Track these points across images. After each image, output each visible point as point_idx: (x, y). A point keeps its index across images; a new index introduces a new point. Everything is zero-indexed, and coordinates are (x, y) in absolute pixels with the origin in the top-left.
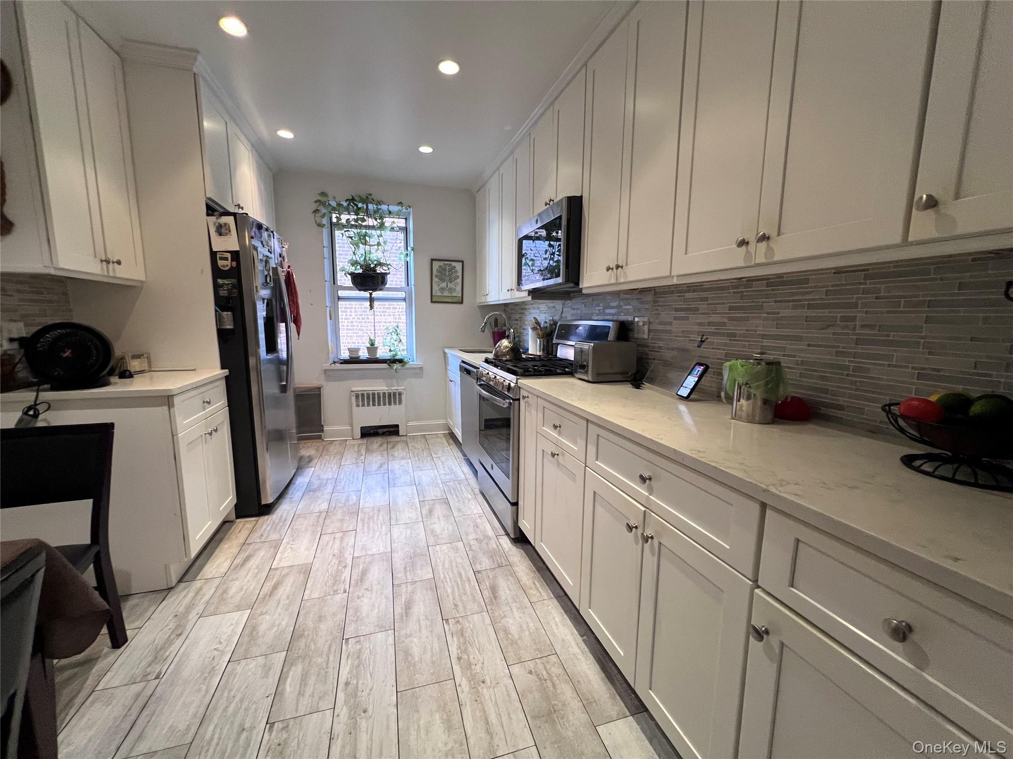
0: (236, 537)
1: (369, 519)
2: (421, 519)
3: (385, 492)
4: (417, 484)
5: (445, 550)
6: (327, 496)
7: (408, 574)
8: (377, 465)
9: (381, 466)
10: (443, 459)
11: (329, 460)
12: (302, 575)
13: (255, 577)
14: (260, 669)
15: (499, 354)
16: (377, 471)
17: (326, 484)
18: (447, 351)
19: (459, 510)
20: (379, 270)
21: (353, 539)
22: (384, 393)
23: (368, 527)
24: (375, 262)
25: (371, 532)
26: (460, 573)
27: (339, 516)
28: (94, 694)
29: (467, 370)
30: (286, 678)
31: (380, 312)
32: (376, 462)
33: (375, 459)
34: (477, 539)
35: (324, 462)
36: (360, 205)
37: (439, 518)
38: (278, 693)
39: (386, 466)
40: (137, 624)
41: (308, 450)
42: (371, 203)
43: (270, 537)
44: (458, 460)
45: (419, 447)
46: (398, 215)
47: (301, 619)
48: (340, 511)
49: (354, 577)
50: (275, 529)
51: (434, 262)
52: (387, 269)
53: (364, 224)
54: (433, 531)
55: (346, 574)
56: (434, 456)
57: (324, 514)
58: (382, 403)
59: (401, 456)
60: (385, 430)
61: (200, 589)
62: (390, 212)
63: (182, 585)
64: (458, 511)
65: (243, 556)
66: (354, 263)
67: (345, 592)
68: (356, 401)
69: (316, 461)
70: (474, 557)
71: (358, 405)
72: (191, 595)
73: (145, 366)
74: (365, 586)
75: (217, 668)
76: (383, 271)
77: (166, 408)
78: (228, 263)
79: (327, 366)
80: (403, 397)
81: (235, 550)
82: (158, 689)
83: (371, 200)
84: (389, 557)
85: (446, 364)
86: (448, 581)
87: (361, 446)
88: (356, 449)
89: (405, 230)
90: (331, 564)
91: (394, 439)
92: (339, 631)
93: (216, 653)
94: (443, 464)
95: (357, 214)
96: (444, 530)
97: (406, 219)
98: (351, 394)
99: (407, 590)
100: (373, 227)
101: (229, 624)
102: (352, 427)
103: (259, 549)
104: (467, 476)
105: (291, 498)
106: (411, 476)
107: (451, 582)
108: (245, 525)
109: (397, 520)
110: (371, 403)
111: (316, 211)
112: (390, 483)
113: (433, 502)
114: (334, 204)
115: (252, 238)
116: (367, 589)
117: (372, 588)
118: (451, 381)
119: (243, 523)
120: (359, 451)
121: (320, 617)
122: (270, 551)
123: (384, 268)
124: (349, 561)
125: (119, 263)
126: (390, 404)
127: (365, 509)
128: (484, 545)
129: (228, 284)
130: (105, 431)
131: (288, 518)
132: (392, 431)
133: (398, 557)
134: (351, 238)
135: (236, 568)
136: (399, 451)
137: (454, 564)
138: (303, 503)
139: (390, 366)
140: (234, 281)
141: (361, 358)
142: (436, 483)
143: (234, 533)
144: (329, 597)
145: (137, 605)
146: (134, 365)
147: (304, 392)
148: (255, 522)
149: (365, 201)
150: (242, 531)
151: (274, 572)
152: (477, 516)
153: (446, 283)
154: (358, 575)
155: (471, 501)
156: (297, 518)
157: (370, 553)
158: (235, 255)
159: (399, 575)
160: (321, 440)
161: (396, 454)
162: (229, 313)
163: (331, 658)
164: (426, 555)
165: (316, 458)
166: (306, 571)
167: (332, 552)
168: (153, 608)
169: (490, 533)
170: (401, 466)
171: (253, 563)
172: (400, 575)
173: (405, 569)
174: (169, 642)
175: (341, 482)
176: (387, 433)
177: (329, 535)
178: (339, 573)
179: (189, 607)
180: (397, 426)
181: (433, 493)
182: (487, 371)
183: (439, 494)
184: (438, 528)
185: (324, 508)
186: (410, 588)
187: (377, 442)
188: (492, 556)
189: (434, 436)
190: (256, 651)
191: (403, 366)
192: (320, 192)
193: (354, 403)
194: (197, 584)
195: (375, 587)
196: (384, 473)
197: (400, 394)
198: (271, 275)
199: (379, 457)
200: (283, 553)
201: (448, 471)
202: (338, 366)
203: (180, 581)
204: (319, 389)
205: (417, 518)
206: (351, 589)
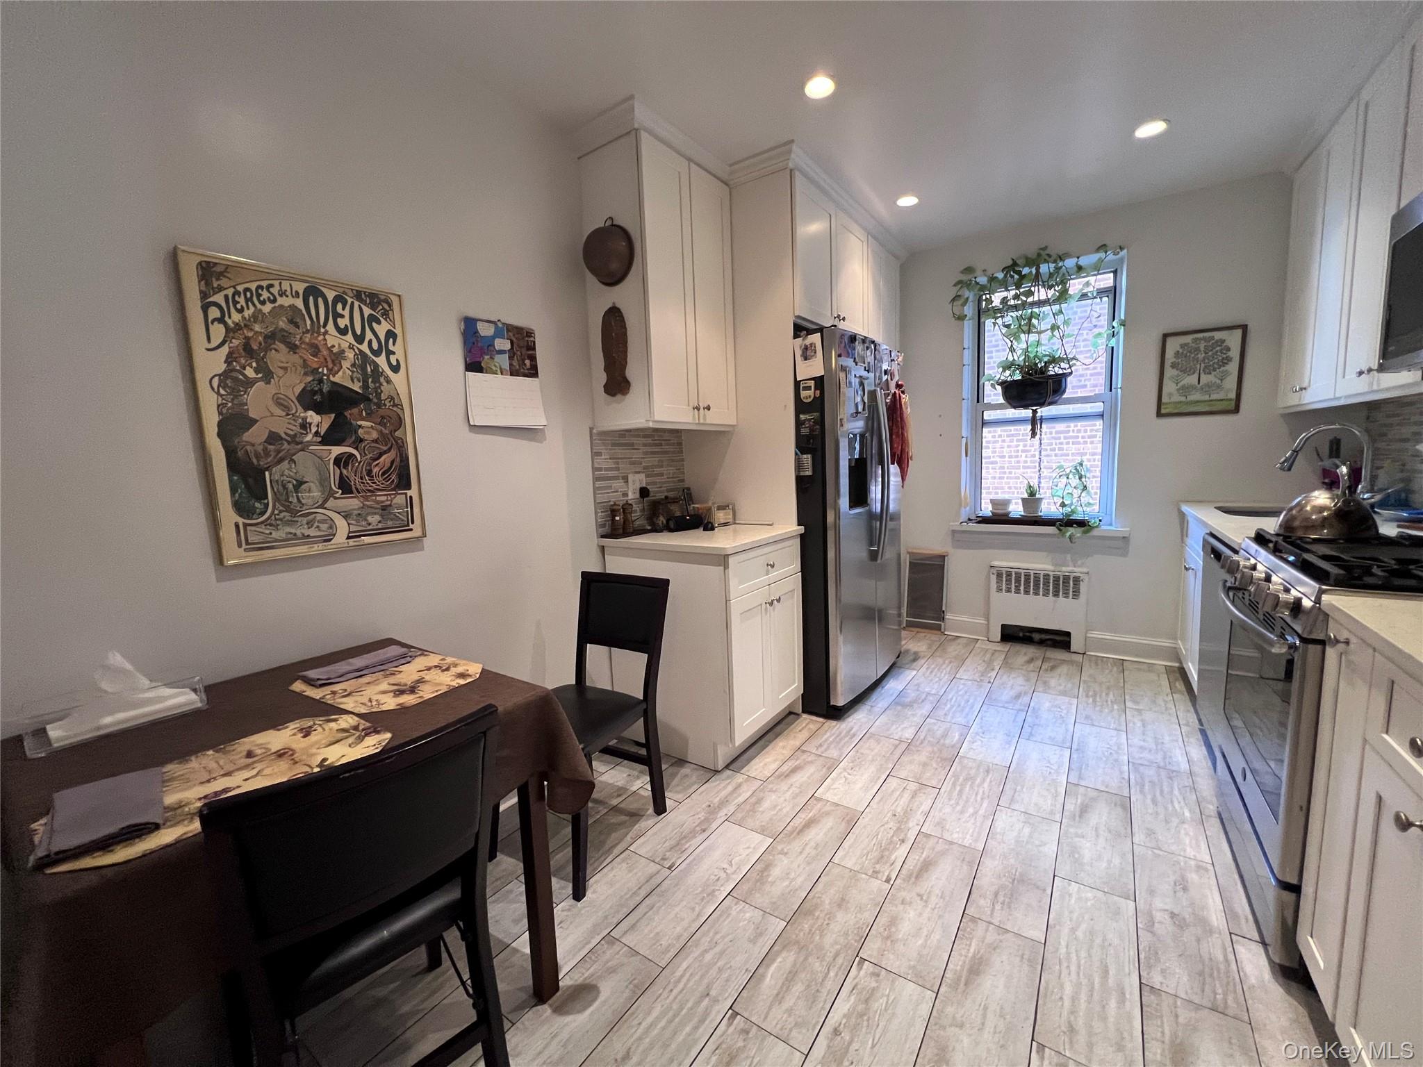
0: (795, 737)
1: (966, 780)
2: (1058, 817)
3: (1009, 743)
4: (1074, 748)
5: (1087, 900)
6: (918, 720)
7: (998, 907)
8: (1011, 693)
9: (1018, 696)
10: (1148, 716)
11: (942, 665)
12: (843, 824)
13: (794, 798)
14: (753, 926)
15: (1297, 523)
16: (1007, 702)
17: (923, 701)
18: (1185, 508)
19: (1150, 833)
20: (1053, 370)
21: (930, 802)
22: (1047, 577)
23: (961, 792)
24: (1046, 359)
25: (962, 803)
26: (1106, 966)
27: (923, 757)
28: (627, 852)
29: (1217, 551)
30: (774, 960)
31: (1083, 437)
32: (1012, 687)
33: (1012, 682)
34: (1173, 915)
35: (933, 666)
36: (1025, 271)
37: (1097, 829)
38: (755, 977)
39: (1026, 699)
40: (679, 797)
41: (914, 643)
42: (1046, 261)
43: (828, 752)
44: (1184, 729)
45: (1104, 680)
46: (1097, 269)
47: (820, 886)
48: (930, 749)
49: (910, 864)
50: (838, 743)
51: (1170, 341)
52: (1067, 366)
53: (1030, 300)
54: (1074, 850)
55: (902, 851)
56: (1129, 704)
57: (904, 746)
58: (1041, 592)
59: (1062, 688)
60: (1044, 636)
61: (740, 785)
62: (1080, 268)
63: (728, 772)
64: (1148, 835)
65: (791, 764)
66: (1008, 366)
67: (888, 881)
68: (997, 582)
69: (921, 661)
70: (1154, 953)
71: (1000, 590)
72: (730, 788)
73: (730, 518)
74: (918, 890)
75: (717, 893)
76: (1061, 372)
77: (722, 568)
78: (811, 393)
79: (956, 525)
80: (1083, 587)
81: (787, 753)
82: (666, 882)
83: (1047, 258)
84: (975, 860)
85: (1182, 536)
86: (1073, 968)
87: (997, 654)
88: (988, 656)
89: (1113, 292)
90: (886, 826)
91: (1059, 655)
92: (858, 938)
93: (723, 875)
94: (1144, 726)
95: (1018, 287)
96: (1099, 858)
97: (1115, 272)
98: (989, 571)
99: (984, 938)
100: (1046, 302)
101: (747, 845)
102: (988, 621)
103: (811, 762)
104: (1196, 769)
105: (872, 706)
106: (1067, 730)
107: (1078, 974)
108: (808, 723)
109: (1012, 800)
110: (1022, 588)
111: (957, 297)
112: (1024, 731)
113: (1095, 794)
114: (983, 280)
115: (840, 356)
116: (920, 896)
117: (928, 897)
118: (1187, 569)
119: (807, 722)
120: (989, 666)
121: (843, 900)
122: (821, 770)
123: (1063, 365)
124: (912, 836)
125: (708, 408)
126: (1056, 595)
127: (966, 761)
128: (1188, 936)
129: (810, 420)
130: (659, 588)
131: (859, 733)
132: (1059, 640)
133: (990, 867)
134: (1008, 326)
135: (779, 777)
136: (1057, 680)
137: (1098, 941)
138: (883, 719)
139: (1060, 530)
140: (816, 414)
141: (1011, 515)
142: (1116, 760)
143: (794, 731)
144: (864, 876)
145: (686, 776)
146: (720, 516)
147: (922, 559)
148: (819, 725)
149: (1034, 262)
150: (803, 731)
151: (815, 802)
152: (1193, 863)
153: (1196, 375)
154: (916, 864)
155: (1186, 826)
156: (869, 738)
157: (947, 836)
158: (819, 381)
159: (982, 902)
160: (939, 632)
161: (1053, 682)
162: (809, 456)
163: (832, 974)
164: (1044, 890)
165: (924, 657)
166: (851, 821)
167: (893, 808)
168: (696, 787)
169: (1216, 917)
170: (1056, 706)
171: (800, 778)
172: (982, 904)
173: (996, 894)
174: (693, 834)
175: (945, 704)
176: (1049, 642)
177: (899, 781)
178: (889, 847)
179: (723, 802)
180: (1068, 634)
181: (1099, 776)
182: (1253, 561)
183: (1114, 784)
184: (1087, 849)
185: (907, 735)
186: (992, 936)
187: (1025, 654)
188: (1201, 974)
189: (1145, 667)
190: (759, 899)
191: (1085, 532)
192: (962, 268)
193: (994, 585)
194: (740, 778)
195: (934, 899)
196: (1020, 710)
197: (1077, 581)
198: (866, 401)
199: (1021, 680)
200: (834, 780)
201: (1151, 743)
202: (973, 526)
203: (727, 767)
204: (943, 557)
205: (1052, 812)
206: (898, 881)
